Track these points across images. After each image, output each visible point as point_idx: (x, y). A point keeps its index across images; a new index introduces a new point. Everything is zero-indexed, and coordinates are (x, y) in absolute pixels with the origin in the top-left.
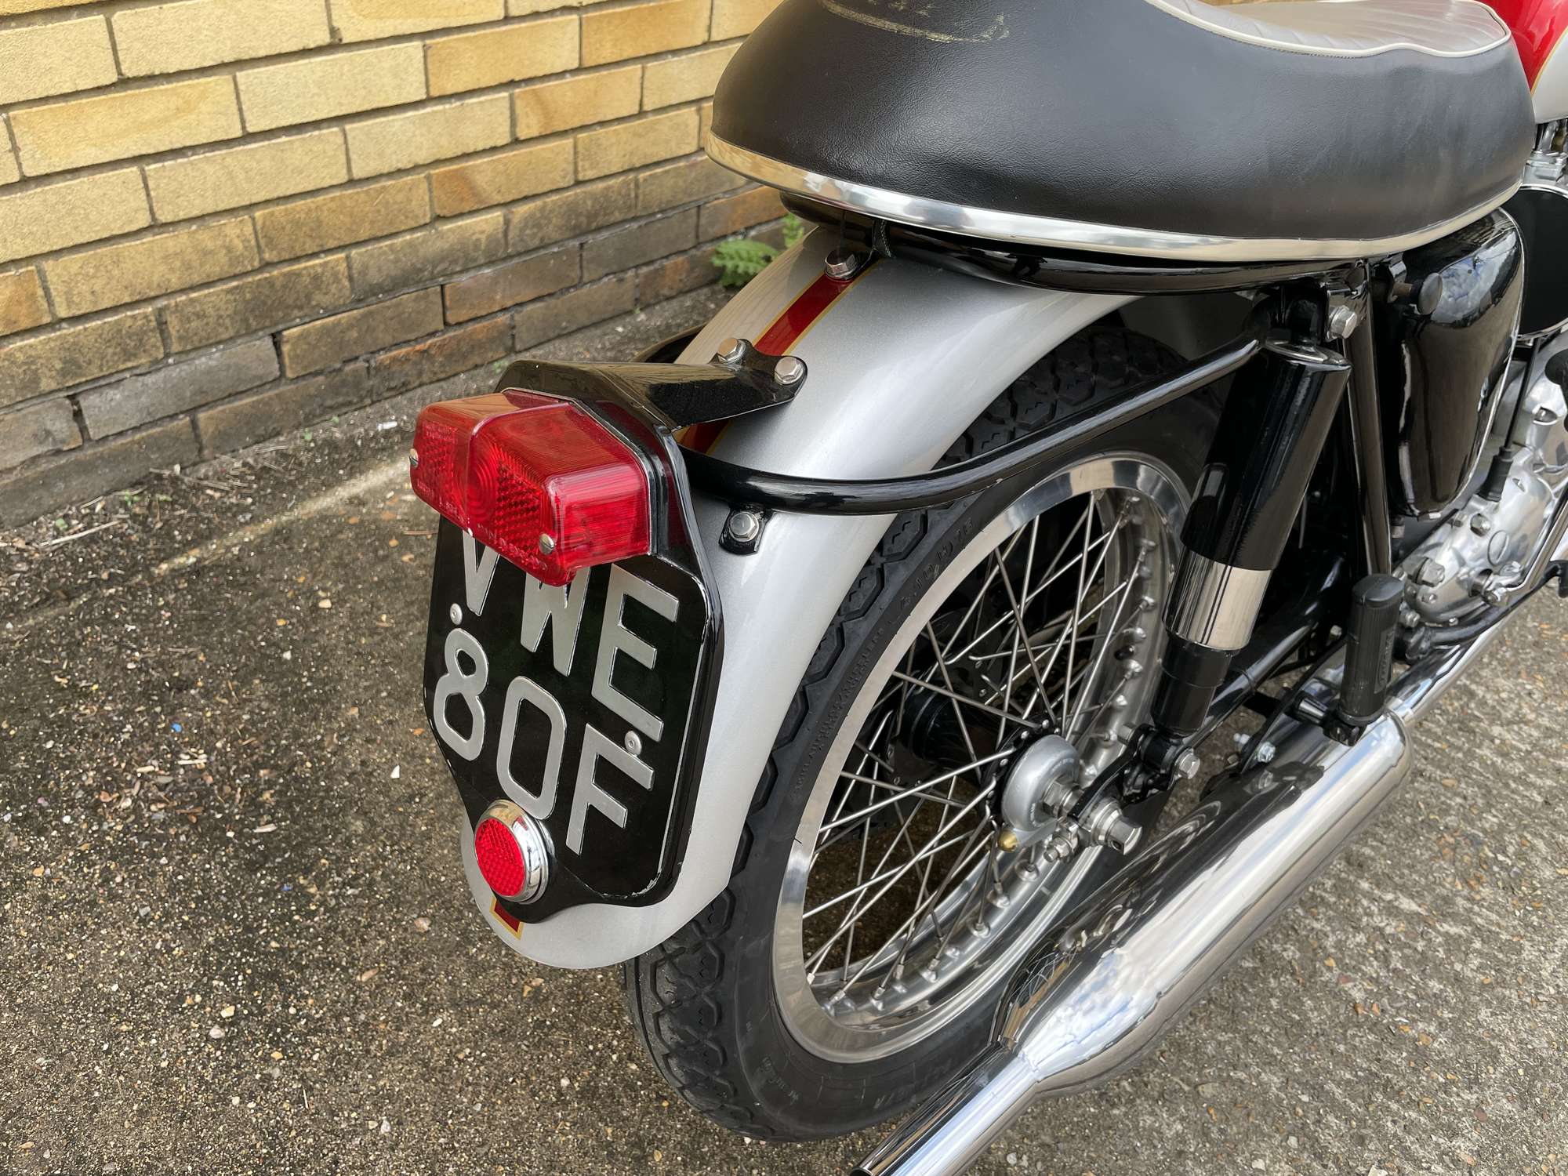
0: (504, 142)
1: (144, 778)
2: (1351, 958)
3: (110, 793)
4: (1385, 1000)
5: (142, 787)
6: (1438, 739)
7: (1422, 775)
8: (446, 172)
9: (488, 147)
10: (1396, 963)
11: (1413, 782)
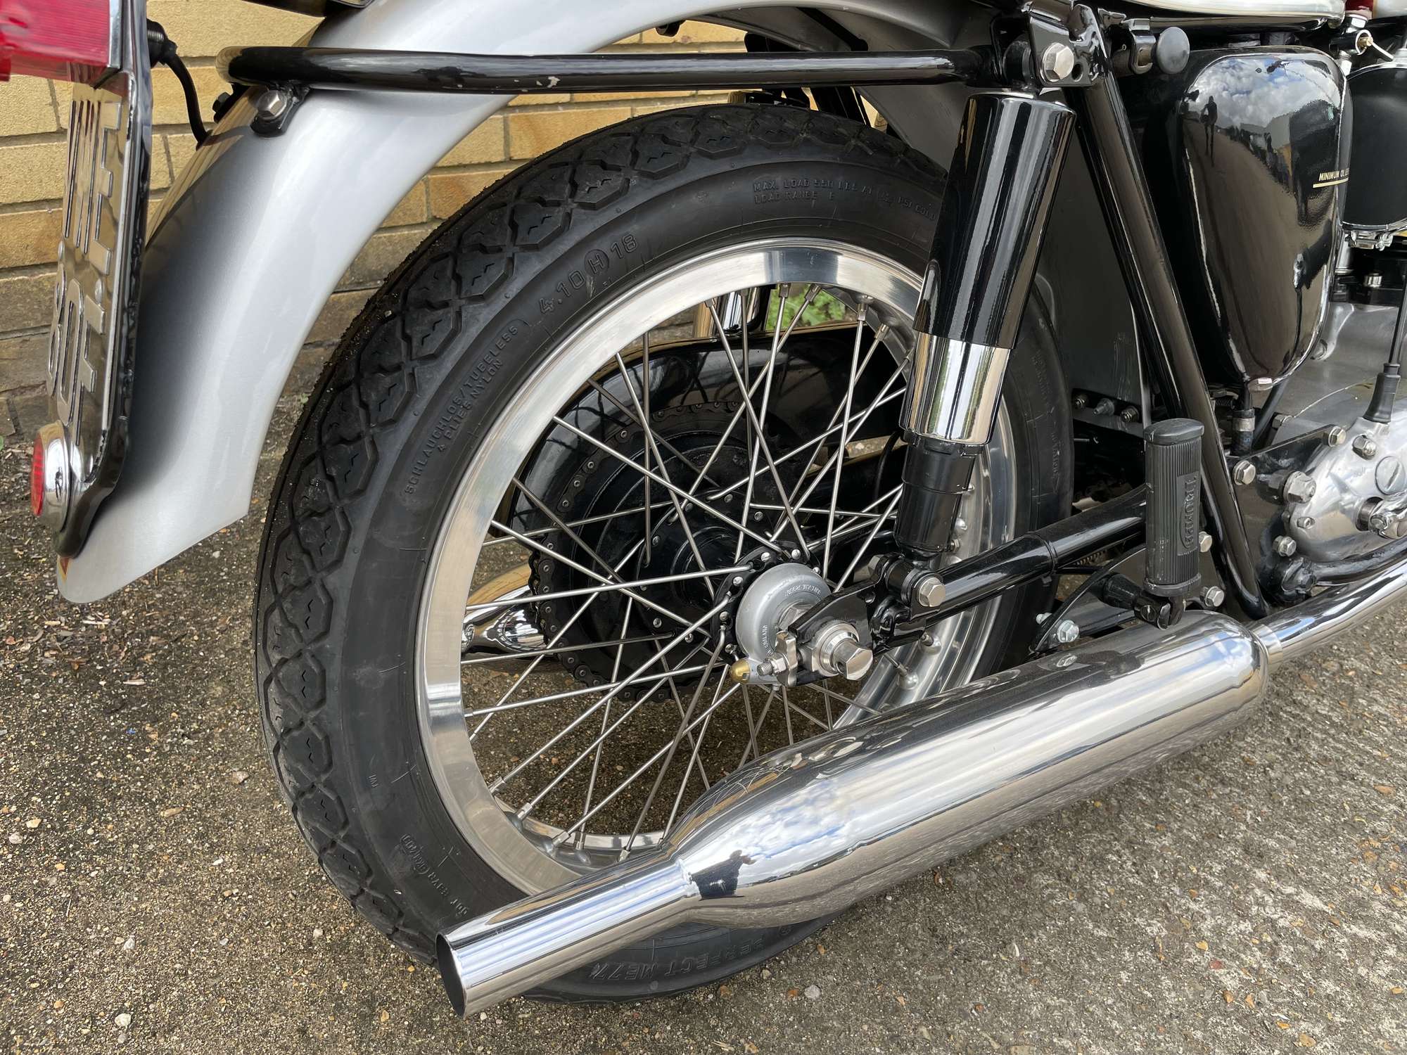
0: (499, 159)
1: (49, 629)
2: (1230, 944)
3: (16, 639)
4: (1264, 993)
5: (43, 636)
6: (1379, 747)
7: (1353, 779)
8: (443, 178)
9: (483, 161)
10: (1285, 955)
11: (1340, 784)
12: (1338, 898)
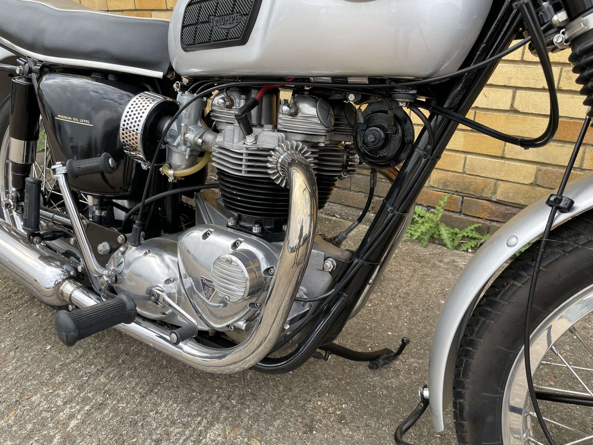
2: (51, 399)
4: (28, 407)
10: (44, 414)
11: (151, 439)
12: (75, 433)
